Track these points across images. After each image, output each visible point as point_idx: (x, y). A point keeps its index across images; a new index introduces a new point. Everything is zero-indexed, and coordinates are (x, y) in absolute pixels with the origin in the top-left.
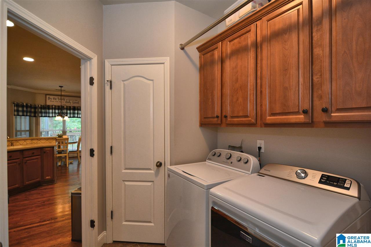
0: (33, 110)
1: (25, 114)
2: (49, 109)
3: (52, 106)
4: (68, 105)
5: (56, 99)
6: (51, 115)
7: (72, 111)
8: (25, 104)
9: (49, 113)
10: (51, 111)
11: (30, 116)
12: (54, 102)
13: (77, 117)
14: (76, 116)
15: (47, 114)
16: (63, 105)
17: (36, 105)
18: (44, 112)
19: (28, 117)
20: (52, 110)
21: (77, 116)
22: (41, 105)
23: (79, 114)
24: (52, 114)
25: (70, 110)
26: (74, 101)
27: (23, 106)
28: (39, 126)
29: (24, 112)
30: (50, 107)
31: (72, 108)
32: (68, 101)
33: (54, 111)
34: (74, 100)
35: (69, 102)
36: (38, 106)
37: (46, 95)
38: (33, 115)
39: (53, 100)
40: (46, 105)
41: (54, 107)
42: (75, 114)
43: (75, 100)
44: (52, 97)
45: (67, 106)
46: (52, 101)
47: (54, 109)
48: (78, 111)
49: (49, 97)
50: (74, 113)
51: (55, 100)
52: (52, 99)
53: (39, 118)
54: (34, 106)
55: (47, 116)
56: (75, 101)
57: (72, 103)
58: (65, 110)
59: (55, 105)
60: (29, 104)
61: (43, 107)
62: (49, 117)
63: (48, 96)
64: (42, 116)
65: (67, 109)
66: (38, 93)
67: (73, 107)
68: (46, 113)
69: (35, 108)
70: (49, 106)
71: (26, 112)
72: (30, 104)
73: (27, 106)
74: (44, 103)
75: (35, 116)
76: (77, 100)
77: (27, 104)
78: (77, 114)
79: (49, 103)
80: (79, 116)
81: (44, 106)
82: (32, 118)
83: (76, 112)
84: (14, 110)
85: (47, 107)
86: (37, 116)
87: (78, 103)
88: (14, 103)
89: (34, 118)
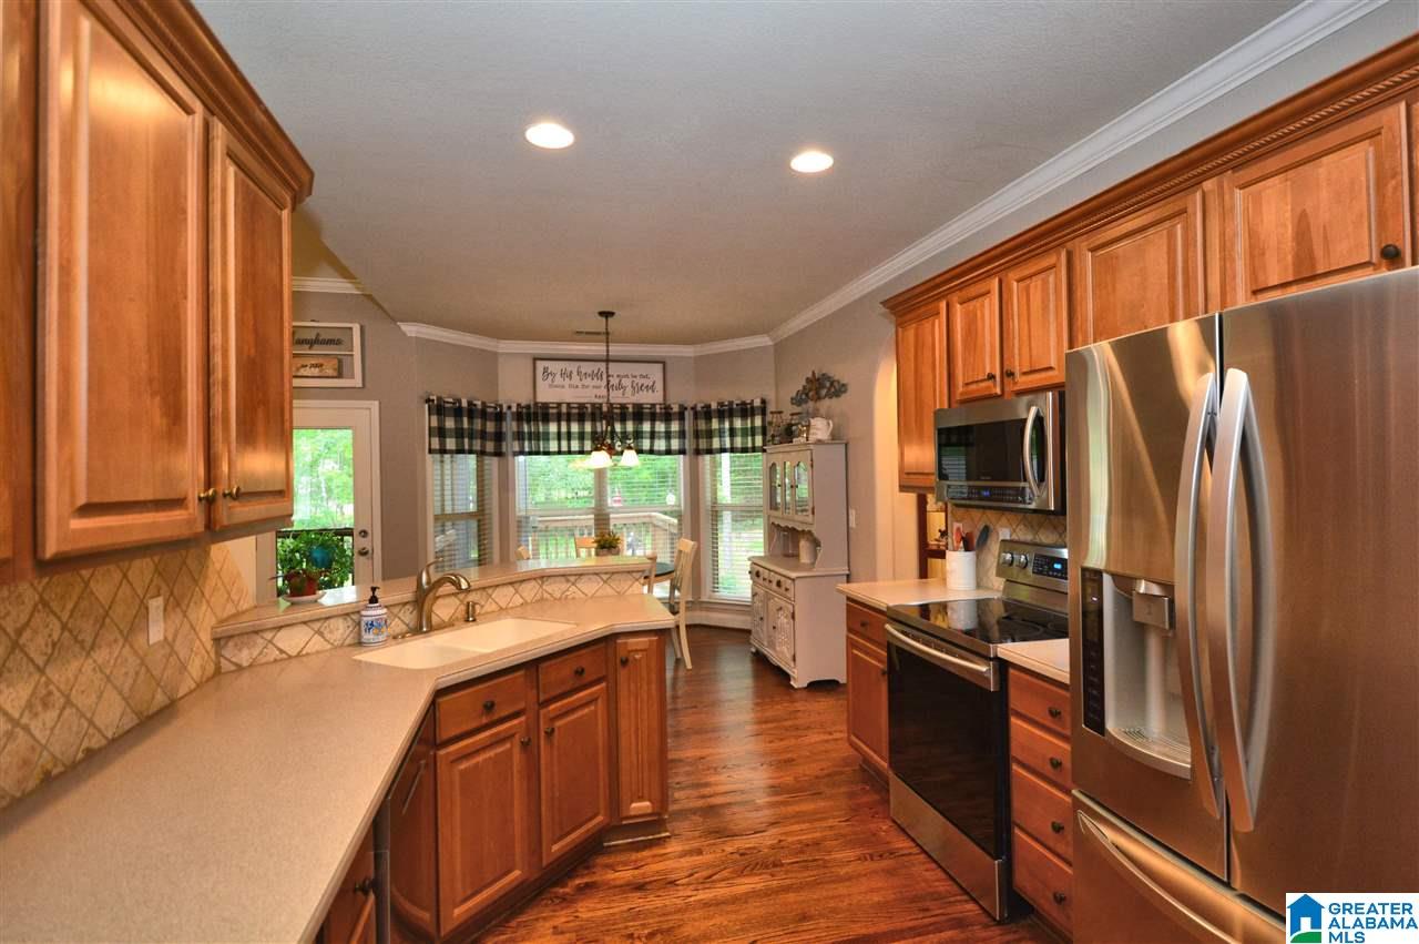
0: (490, 427)
1: (466, 447)
2: (546, 419)
3: (559, 405)
4: (616, 398)
5: (570, 377)
6: (553, 446)
7: (630, 427)
8: (464, 404)
9: (546, 437)
10: (553, 428)
11: (482, 453)
12: (563, 387)
13: (651, 452)
14: (647, 445)
15: (541, 444)
16: (597, 401)
17: (501, 406)
18: (530, 433)
19: (472, 460)
20: (559, 422)
21: (652, 445)
22: (519, 405)
23: (656, 435)
24: (557, 443)
25: (623, 420)
26: (636, 380)
27: (458, 412)
28: (510, 495)
29: (463, 437)
30: (551, 411)
31: (634, 413)
32: (614, 381)
33: (564, 428)
34: (635, 377)
35: (619, 387)
36: (509, 408)
37: (535, 359)
38: (490, 446)
39: (559, 380)
40: (536, 404)
41: (564, 409)
42: (642, 438)
43: (642, 376)
44: (554, 367)
45: (611, 405)
46: (556, 386)
47: (564, 417)
48: (653, 427)
49: (545, 370)
50: (638, 435)
51: (567, 382)
52: (558, 376)
53: (510, 458)
54: (496, 408)
55: (541, 450)
56: (640, 381)
57: (629, 390)
58: (604, 422)
59: (568, 401)
60: (479, 403)
61: (524, 410)
62: (547, 453)
63: (541, 365)
64: (522, 453)
65: (612, 418)
66: (507, 354)
67: (635, 405)
68: (535, 436)
69: (499, 417)
70: (546, 406)
71: (469, 439)
72: (483, 403)
73: (471, 412)
74: (531, 397)
75: (498, 454)
76: (646, 377)
77: (470, 404)
78: (648, 435)
79: (547, 395)
80: (656, 448)
81: (528, 407)
82: (486, 462)
83: (646, 427)
84: (430, 428)
85: (537, 413)
86: (504, 450)
87: (652, 388)
88: (428, 401)
89: (492, 463)
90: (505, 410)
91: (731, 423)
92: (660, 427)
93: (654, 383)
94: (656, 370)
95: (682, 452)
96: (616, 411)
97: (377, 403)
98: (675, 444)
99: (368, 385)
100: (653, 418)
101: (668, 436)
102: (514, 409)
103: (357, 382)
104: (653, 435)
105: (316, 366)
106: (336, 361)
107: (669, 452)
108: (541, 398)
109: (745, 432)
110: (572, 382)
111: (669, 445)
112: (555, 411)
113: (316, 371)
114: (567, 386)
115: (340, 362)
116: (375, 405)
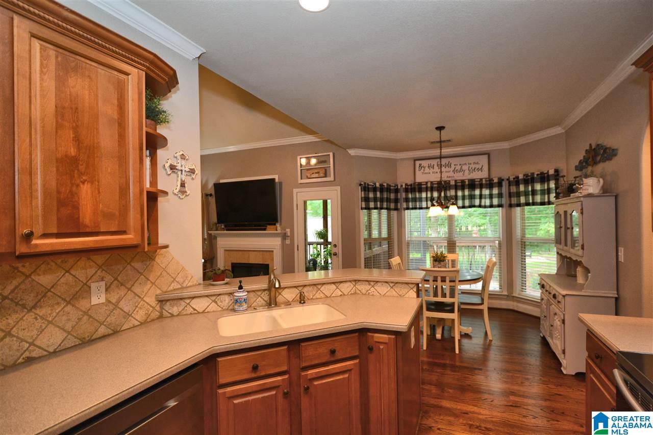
0: (392, 196)
1: (379, 206)
2: (420, 191)
3: (427, 183)
4: (459, 177)
5: (433, 167)
6: (424, 204)
7: (467, 192)
8: (378, 185)
9: (420, 200)
10: (424, 195)
11: (388, 209)
12: (430, 173)
13: (480, 206)
14: (477, 202)
15: (418, 203)
16: (448, 179)
17: (397, 185)
18: (412, 198)
19: (384, 212)
20: (427, 192)
21: (480, 202)
22: (406, 185)
23: (483, 196)
24: (426, 203)
25: (463, 189)
26: (471, 166)
27: (375, 190)
28: (403, 229)
29: (377, 201)
31: (469, 185)
32: (458, 167)
33: (429, 195)
34: (470, 164)
35: (461, 170)
36: (402, 186)
37: (415, 160)
38: (392, 206)
39: (427, 170)
40: (415, 183)
41: (429, 185)
42: (475, 199)
43: (474, 163)
44: (425, 163)
45: (456, 181)
46: (426, 173)
47: (429, 189)
48: (481, 191)
49: (420, 165)
50: (472, 197)
51: (432, 170)
52: (427, 168)
53: (403, 211)
54: (395, 186)
55: (418, 206)
56: (473, 166)
57: (467, 172)
58: (451, 190)
59: (432, 180)
60: (385, 184)
61: (409, 187)
62: (421, 208)
63: (418, 163)
64: (408, 208)
65: (456, 188)
66: (401, 159)
67: (469, 180)
68: (415, 200)
69: (397, 191)
70: (420, 184)
71: (380, 202)
72: (387, 184)
73: (382, 189)
74: (413, 180)
75: (396, 209)
76: (478, 163)
77: (381, 185)
78: (478, 197)
79: (421, 178)
80: (483, 204)
81: (411, 185)
82: (392, 213)
83: (477, 192)
84: (361, 198)
85: (416, 188)
86: (399, 207)
87: (481, 170)
88: (360, 185)
89: (394, 214)
90: (399, 187)
91: (533, 187)
92: (486, 192)
93: (482, 166)
94: (484, 160)
95: (500, 206)
96: (458, 184)
97: (339, 187)
98: (495, 201)
99: (336, 180)
100: (481, 187)
101: (491, 196)
102: (404, 186)
103: (332, 178)
104: (481, 197)
105: (316, 173)
106: (324, 170)
107: (491, 206)
108: (418, 180)
109: (543, 192)
110: (434, 170)
111: (491, 202)
112: (424, 186)
113: (317, 175)
114: (431, 173)
115: (326, 170)
116: (339, 188)
